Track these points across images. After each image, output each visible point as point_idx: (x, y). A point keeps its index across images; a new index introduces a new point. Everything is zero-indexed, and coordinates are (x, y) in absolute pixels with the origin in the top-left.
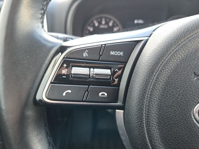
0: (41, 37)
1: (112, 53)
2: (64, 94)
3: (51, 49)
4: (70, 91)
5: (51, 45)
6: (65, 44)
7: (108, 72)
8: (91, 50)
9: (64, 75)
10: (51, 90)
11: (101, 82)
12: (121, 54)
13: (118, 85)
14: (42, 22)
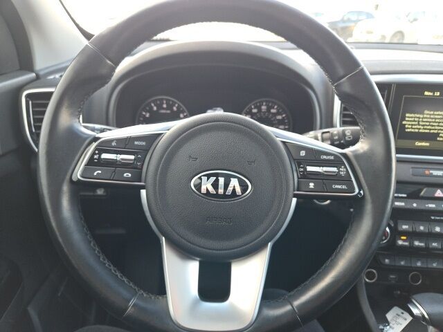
0: (78, 130)
1: (136, 143)
2: (95, 174)
3: (86, 139)
4: (100, 172)
5: (86, 136)
6: (97, 136)
7: (132, 157)
8: (119, 140)
9: (96, 159)
10: (85, 170)
11: (125, 165)
12: (144, 143)
13: (142, 169)
14: (79, 119)
